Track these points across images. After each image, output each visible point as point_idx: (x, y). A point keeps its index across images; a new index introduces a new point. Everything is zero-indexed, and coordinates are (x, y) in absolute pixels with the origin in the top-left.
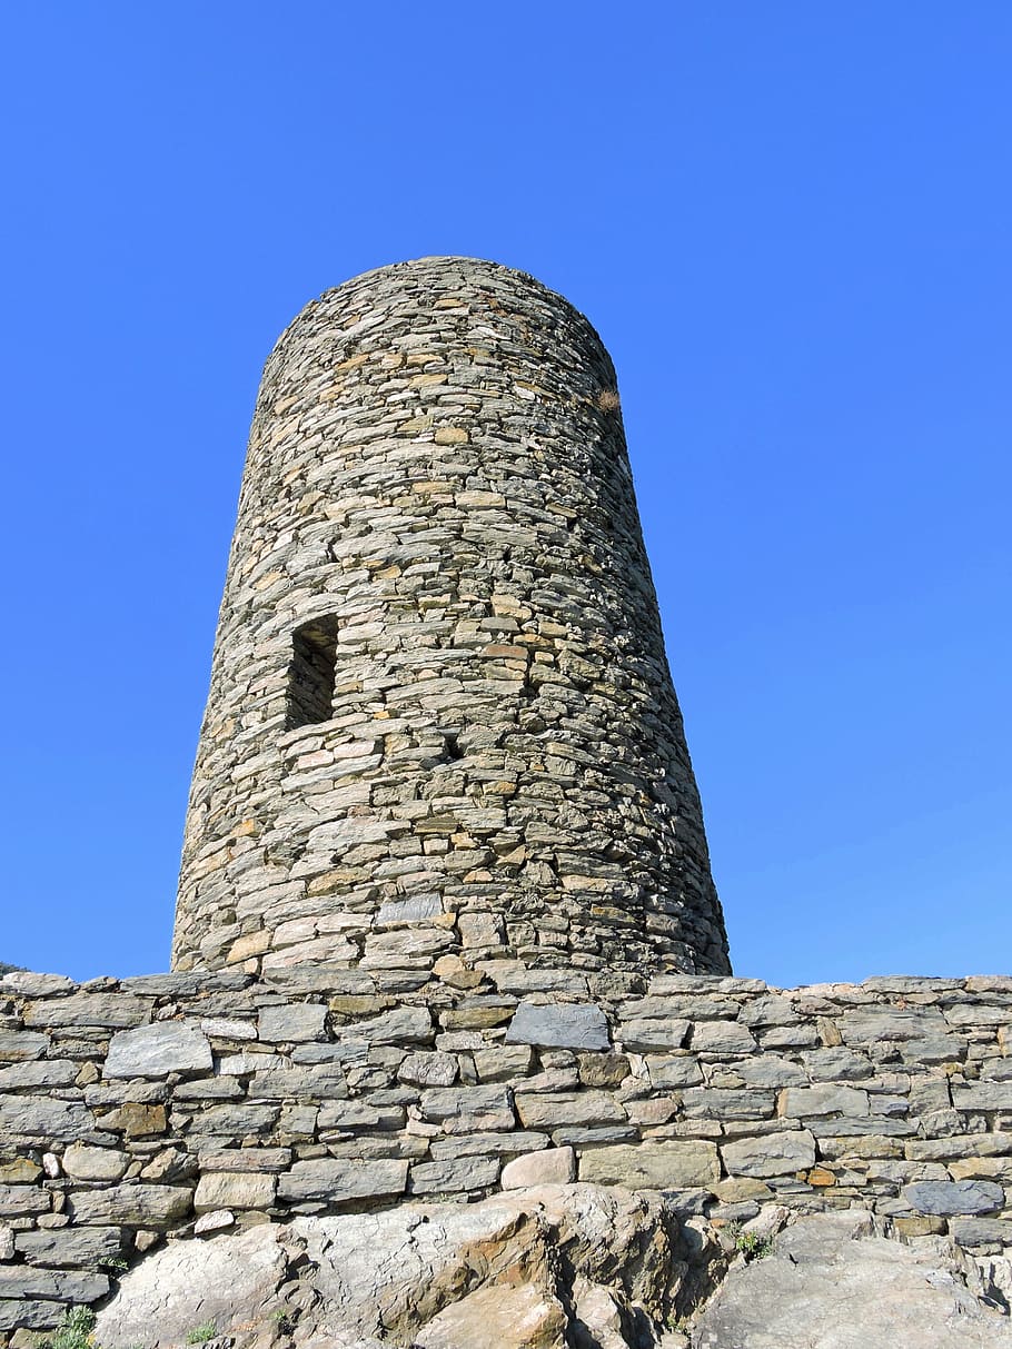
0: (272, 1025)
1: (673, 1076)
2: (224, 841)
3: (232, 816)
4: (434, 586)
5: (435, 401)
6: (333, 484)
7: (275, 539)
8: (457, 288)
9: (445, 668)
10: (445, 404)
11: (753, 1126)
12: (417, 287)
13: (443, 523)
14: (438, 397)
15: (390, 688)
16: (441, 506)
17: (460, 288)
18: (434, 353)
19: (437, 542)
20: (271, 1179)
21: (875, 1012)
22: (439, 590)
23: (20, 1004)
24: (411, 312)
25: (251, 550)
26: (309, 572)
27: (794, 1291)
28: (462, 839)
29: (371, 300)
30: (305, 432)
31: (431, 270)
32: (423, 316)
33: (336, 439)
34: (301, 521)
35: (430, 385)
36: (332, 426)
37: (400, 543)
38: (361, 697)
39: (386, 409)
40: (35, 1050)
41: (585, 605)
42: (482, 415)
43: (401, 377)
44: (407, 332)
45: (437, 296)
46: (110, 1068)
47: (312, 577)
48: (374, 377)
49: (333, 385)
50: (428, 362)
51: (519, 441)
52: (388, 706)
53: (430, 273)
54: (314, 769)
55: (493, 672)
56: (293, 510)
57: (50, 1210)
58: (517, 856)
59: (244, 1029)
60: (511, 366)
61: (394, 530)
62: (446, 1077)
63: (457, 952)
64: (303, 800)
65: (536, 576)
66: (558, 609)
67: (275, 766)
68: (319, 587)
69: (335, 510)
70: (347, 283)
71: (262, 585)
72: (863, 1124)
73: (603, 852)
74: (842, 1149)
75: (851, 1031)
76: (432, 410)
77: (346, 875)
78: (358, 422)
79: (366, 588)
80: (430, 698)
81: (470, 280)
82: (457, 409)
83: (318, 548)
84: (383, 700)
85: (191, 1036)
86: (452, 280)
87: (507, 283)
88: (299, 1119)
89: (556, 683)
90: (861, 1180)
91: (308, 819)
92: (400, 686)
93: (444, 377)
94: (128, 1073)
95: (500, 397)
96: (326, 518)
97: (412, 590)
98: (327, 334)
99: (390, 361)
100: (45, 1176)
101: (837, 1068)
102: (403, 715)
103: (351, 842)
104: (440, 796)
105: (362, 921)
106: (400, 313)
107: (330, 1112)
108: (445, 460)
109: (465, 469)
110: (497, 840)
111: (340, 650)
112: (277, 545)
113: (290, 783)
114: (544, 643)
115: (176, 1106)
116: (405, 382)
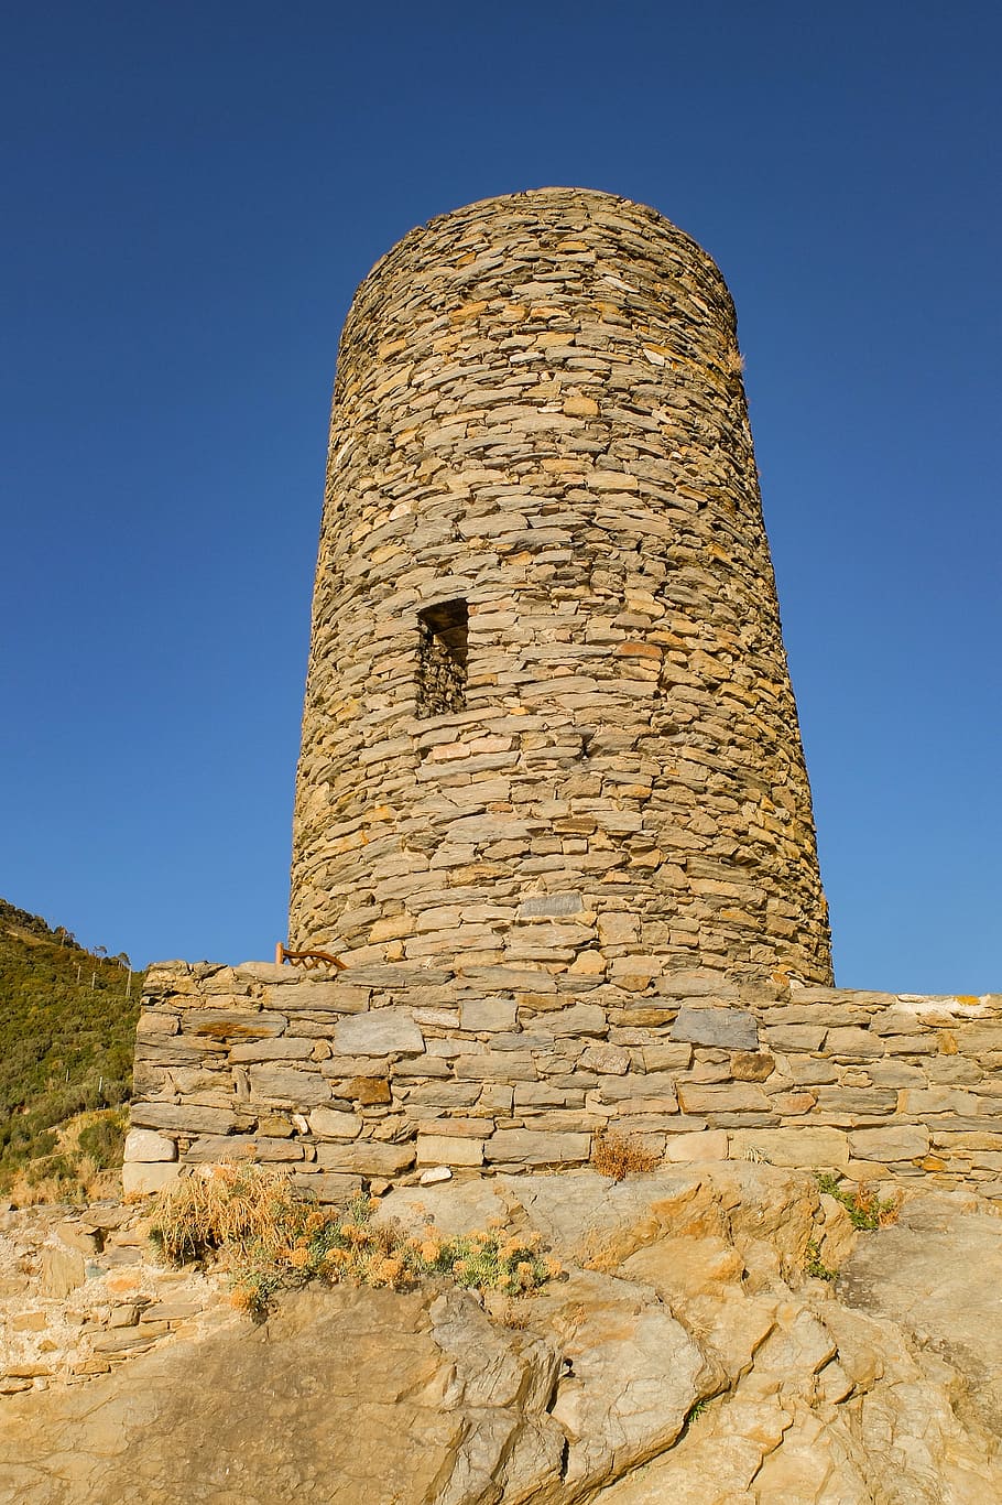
0: (471, 1016)
1: (813, 1074)
2: (355, 824)
3: (363, 801)
4: (567, 577)
5: (563, 364)
6: (454, 452)
7: (391, 507)
8: (581, 228)
9: (580, 665)
10: (572, 369)
11: (878, 1120)
12: (537, 223)
13: (574, 506)
14: (566, 359)
15: (523, 684)
16: (571, 487)
17: (585, 228)
18: (559, 307)
19: (568, 528)
20: (478, 1144)
21: (988, 1027)
22: (572, 581)
23: (256, 989)
24: (532, 254)
25: (361, 515)
26: (434, 550)
27: (915, 1253)
28: (600, 840)
29: (486, 235)
30: (418, 386)
31: (553, 204)
32: (545, 260)
33: (455, 399)
34: (420, 491)
35: (556, 346)
36: (450, 385)
37: (530, 527)
38: (497, 691)
39: (509, 370)
40: (277, 1029)
41: (716, 601)
42: (613, 382)
43: (524, 333)
44: (530, 279)
45: (560, 236)
46: (339, 1046)
47: (437, 556)
48: (495, 331)
49: (447, 335)
50: (554, 317)
51: (650, 414)
52: (524, 702)
53: (552, 208)
54: (450, 760)
55: (628, 672)
56: (410, 476)
57: (303, 1160)
58: (651, 859)
59: (449, 1019)
60: (639, 324)
61: (522, 511)
62: (620, 1067)
63: (598, 948)
64: (440, 792)
65: (669, 567)
66: (690, 605)
67: (408, 754)
68: (444, 567)
69: (458, 484)
70: (459, 211)
71: (378, 557)
72: (972, 1122)
73: (731, 857)
74: (952, 1141)
75: (967, 1043)
76: (561, 376)
77: (491, 869)
78: (478, 382)
79: (496, 574)
80: (566, 697)
81: (596, 218)
82: (586, 376)
83: (442, 524)
84: (517, 695)
85: (406, 1022)
86: (575, 219)
87: (634, 222)
88: (499, 1097)
89: (688, 685)
90: (964, 1167)
91: (446, 810)
92: (534, 682)
93: (570, 337)
94: (355, 1052)
95: (630, 362)
96: (448, 491)
97: (543, 578)
98: (438, 271)
99: (512, 313)
100: (295, 1133)
101: (952, 1074)
102: (538, 712)
103: (492, 837)
104: (579, 797)
105: (506, 915)
106: (519, 255)
107: (524, 1092)
108: (574, 434)
109: (596, 446)
110: (634, 843)
111: (471, 638)
112: (394, 515)
113: (426, 771)
114: (676, 641)
115: (396, 1081)
116: (528, 339)
